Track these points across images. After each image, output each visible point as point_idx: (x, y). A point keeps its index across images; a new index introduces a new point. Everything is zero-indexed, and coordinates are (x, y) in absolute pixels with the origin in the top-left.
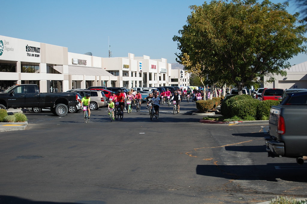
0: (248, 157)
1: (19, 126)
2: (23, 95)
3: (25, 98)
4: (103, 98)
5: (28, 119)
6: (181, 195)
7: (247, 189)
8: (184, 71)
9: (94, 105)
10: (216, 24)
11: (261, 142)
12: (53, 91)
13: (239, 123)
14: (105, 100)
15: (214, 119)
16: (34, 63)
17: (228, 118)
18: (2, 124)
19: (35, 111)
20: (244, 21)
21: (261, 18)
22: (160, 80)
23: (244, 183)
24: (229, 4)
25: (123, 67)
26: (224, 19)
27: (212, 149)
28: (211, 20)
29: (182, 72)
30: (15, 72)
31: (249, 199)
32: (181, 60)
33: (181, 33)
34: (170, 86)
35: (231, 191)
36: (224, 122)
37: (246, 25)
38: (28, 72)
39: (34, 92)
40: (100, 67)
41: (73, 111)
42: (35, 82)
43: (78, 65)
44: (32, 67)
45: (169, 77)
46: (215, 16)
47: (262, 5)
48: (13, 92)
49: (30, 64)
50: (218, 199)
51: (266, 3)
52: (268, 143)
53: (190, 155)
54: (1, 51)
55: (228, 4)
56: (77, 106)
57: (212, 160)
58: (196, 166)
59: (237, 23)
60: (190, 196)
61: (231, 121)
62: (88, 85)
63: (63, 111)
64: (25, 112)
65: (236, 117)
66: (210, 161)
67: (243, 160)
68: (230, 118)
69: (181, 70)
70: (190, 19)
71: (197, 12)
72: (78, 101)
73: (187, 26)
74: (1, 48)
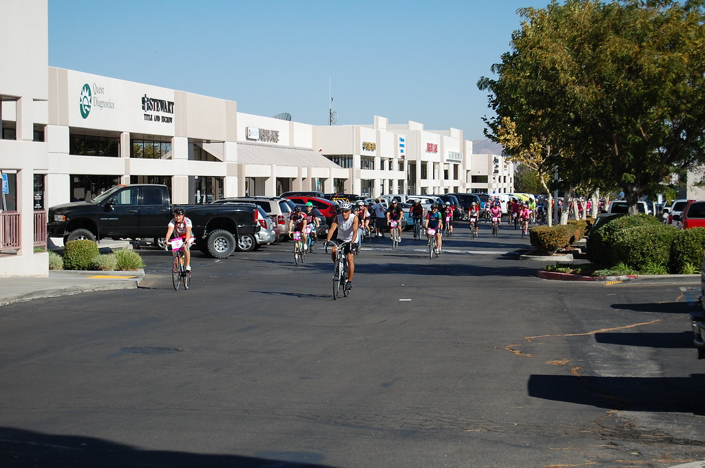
0: (651, 359)
1: (125, 278)
2: (133, 208)
3: (139, 215)
5: (144, 262)
6: (496, 442)
7: (649, 433)
8: (501, 159)
10: (578, 51)
11: (682, 323)
12: (202, 200)
13: (628, 280)
15: (572, 270)
16: (160, 136)
17: (603, 269)
18: (84, 274)
19: (162, 244)
20: (645, 44)
21: (683, 37)
22: (446, 177)
23: (641, 419)
24: (610, 5)
25: (362, 146)
26: (596, 38)
27: (567, 340)
28: (567, 41)
29: (496, 161)
30: (117, 156)
31: (653, 456)
32: (496, 133)
33: (496, 71)
34: (470, 192)
35: (611, 435)
36: (594, 277)
37: (649, 54)
38: (146, 156)
39: (160, 202)
40: (310, 146)
41: (248, 246)
42: (160, 179)
43: (260, 142)
44: (155, 145)
45: (468, 171)
46: (577, 31)
47: (687, 8)
49: (152, 139)
50: (582, 453)
51: (696, 3)
52: (699, 327)
53: (517, 352)
54: (86, 108)
55: (606, 4)
56: (256, 236)
57: (567, 365)
58: (527, 378)
59: (627, 48)
60: (517, 446)
61: (611, 275)
62: (281, 189)
63: (225, 246)
64: (139, 248)
65: (623, 267)
66: (561, 366)
67: (639, 365)
68: (609, 269)
69: (494, 156)
70: (518, 38)
71: (535, 23)
72: (259, 224)
73: (511, 54)
74: (86, 102)
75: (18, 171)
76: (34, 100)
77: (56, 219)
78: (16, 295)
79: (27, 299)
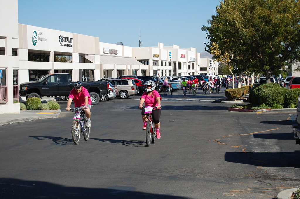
0: (276, 145)
1: (52, 114)
2: (56, 83)
3: (58, 87)
4: (133, 87)
5: (61, 107)
6: (210, 181)
7: (275, 176)
8: (212, 60)
9: (125, 94)
10: (244, 14)
11: (289, 129)
12: (85, 79)
13: (267, 111)
14: (136, 88)
15: (243, 107)
16: (67, 53)
17: (256, 106)
18: (35, 112)
20: (272, 10)
21: (289, 7)
22: (189, 68)
23: (272, 170)
25: (153, 56)
26: (252, 8)
27: (240, 137)
28: (239, 9)
29: (210, 61)
30: (49, 62)
31: (277, 186)
32: (210, 49)
33: (209, 23)
34: (199, 74)
35: (259, 177)
36: (252, 110)
37: (274, 15)
38: (61, 61)
39: (67, 81)
40: (131, 56)
41: (105, 99)
42: (67, 71)
43: (109, 55)
44: (65, 56)
45: (198, 66)
46: (244, 5)
48: (47, 81)
49: (63, 54)
50: (246, 185)
52: (296, 130)
53: (219, 143)
54: (35, 41)
56: (108, 95)
57: (240, 147)
58: (224, 154)
59: (265, 12)
60: (218, 182)
61: (259, 109)
62: (119, 74)
63: (95, 99)
64: (58, 101)
65: (264, 105)
66: (238, 148)
67: (271, 147)
68: (258, 106)
69: (209, 59)
70: (219, 9)
71: (226, 2)
72: (109, 89)
73: (216, 16)
74: (35, 39)
75: (6, 68)
76: (12, 38)
77: (23, 89)
78: (6, 121)
79: (10, 123)
